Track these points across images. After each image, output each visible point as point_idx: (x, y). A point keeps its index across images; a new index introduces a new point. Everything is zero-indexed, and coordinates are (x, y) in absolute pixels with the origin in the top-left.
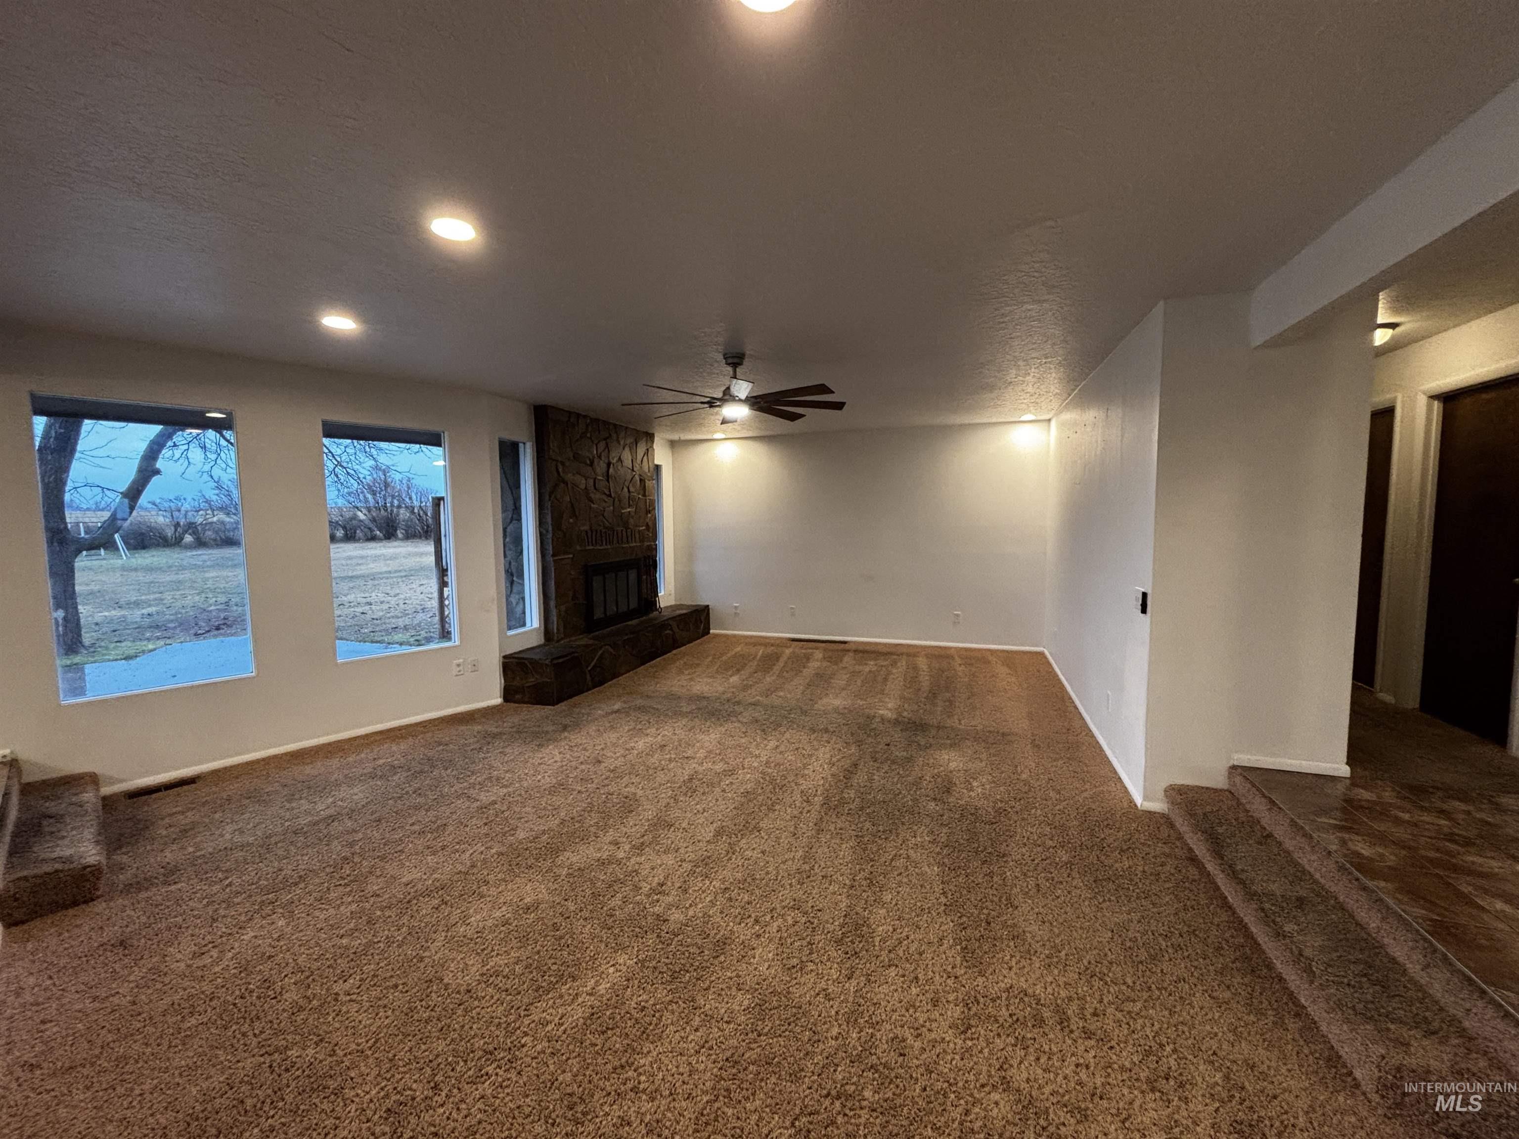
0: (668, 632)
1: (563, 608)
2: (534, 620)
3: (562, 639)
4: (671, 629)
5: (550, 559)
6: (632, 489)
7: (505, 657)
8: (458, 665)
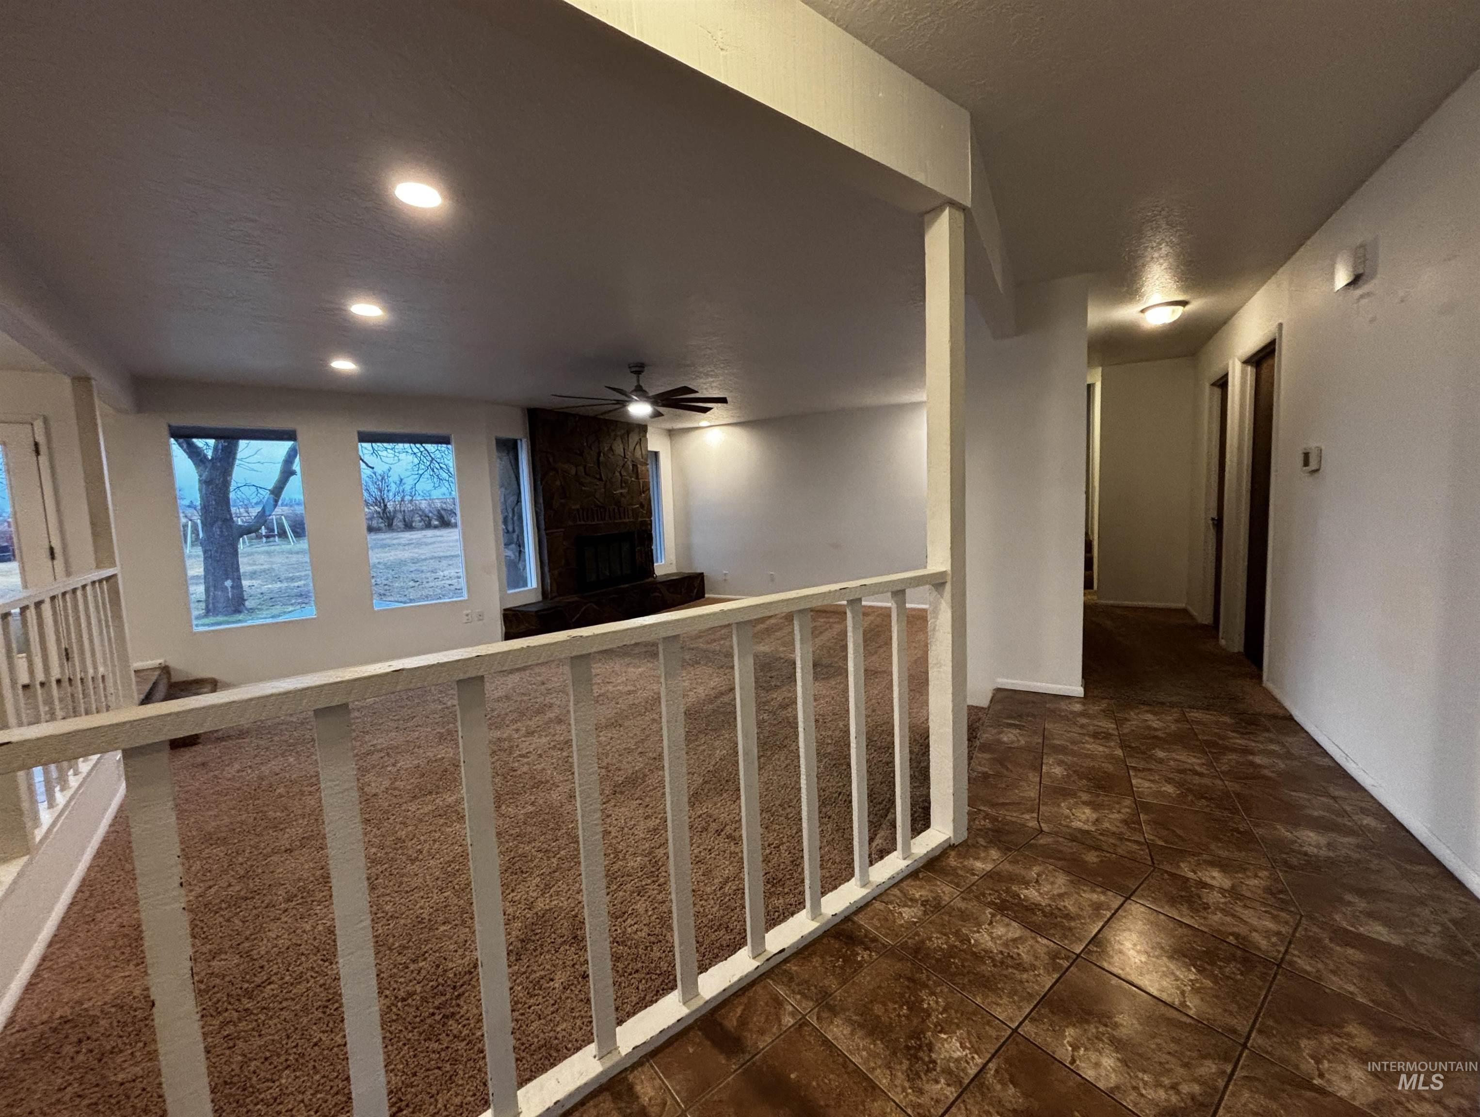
0: (657, 594)
1: (556, 572)
2: (533, 582)
3: (556, 597)
4: (660, 592)
5: (543, 533)
6: (624, 473)
7: (505, 610)
8: (467, 615)
